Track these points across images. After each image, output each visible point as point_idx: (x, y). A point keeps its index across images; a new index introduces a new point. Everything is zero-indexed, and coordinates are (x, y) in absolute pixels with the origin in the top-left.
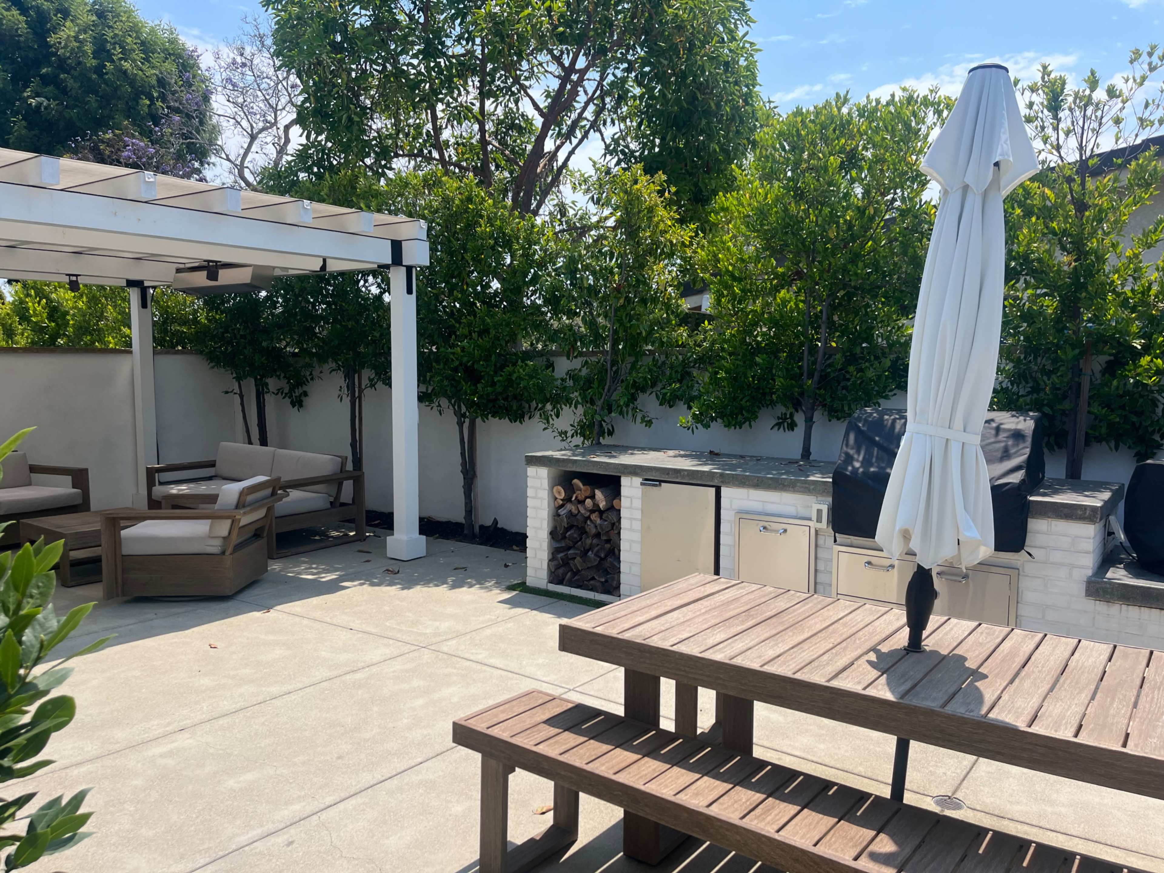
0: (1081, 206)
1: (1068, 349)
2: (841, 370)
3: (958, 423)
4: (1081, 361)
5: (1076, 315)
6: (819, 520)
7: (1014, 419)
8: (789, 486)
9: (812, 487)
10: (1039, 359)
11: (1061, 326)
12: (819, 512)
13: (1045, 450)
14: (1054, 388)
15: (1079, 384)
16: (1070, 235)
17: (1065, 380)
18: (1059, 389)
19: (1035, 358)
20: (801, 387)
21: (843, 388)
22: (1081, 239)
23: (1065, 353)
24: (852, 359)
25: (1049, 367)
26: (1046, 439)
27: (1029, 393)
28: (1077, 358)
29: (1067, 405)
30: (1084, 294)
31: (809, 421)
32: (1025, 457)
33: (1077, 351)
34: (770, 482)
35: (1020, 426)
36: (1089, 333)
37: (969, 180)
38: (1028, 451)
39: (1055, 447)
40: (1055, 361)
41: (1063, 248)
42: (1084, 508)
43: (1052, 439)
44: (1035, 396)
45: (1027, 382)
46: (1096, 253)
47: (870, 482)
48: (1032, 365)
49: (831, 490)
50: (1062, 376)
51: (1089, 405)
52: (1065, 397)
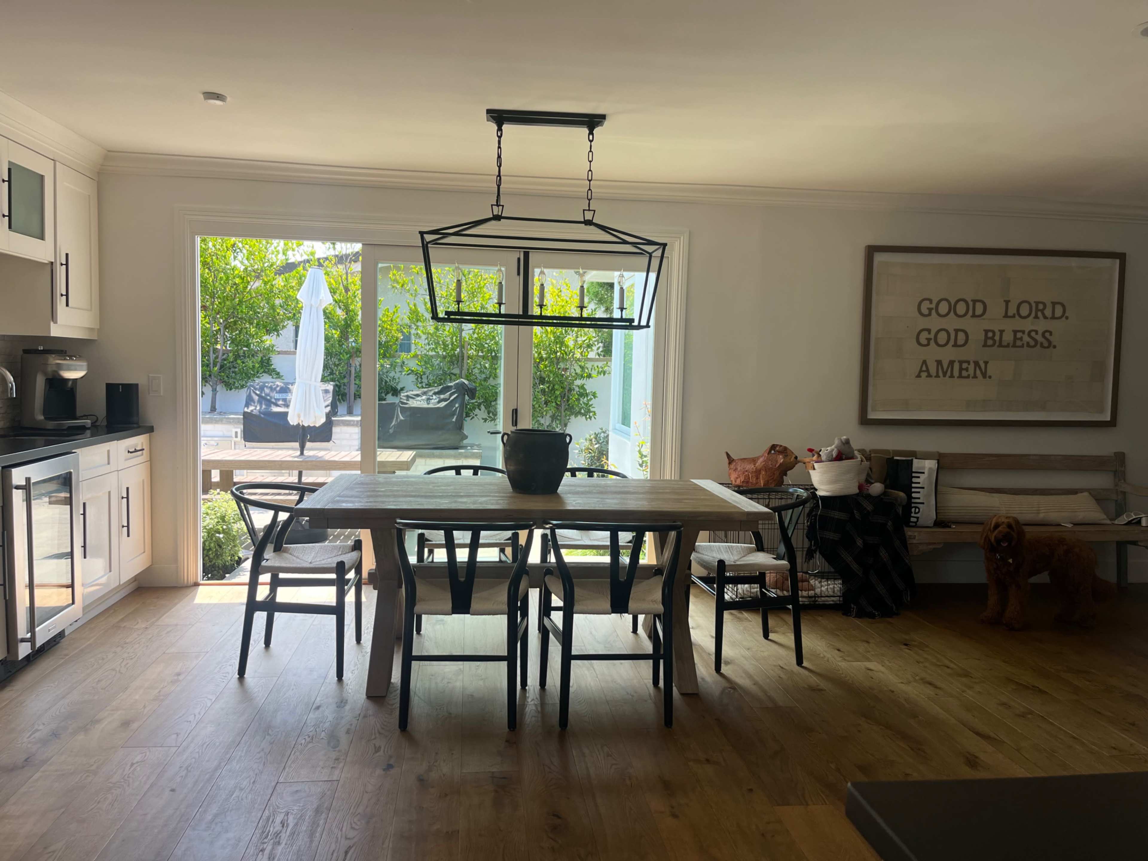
0: (347, 290)
1: (345, 354)
2: (232, 362)
3: (313, 379)
4: (351, 360)
5: (347, 339)
6: (236, 437)
7: (324, 386)
8: (219, 421)
9: (231, 421)
10: (333, 359)
11: (341, 343)
12: (236, 433)
13: (338, 403)
14: (340, 373)
15: (350, 371)
16: (343, 302)
17: (344, 369)
18: (342, 373)
19: (331, 358)
20: (210, 371)
21: (233, 372)
22: (348, 305)
23: (343, 356)
24: (237, 357)
25: (337, 363)
26: (337, 397)
27: (329, 375)
28: (349, 359)
29: (346, 381)
30: (350, 330)
31: (214, 391)
32: (330, 401)
33: (349, 355)
34: (208, 420)
35: (327, 388)
36: (353, 348)
37: (313, 302)
38: (331, 399)
39: (342, 401)
40: (340, 360)
41: (340, 308)
42: (353, 421)
43: (340, 397)
44: (331, 376)
45: (328, 370)
46: (354, 311)
47: (262, 416)
48: (330, 361)
49: (242, 421)
50: (343, 367)
51: (355, 380)
52: (345, 377)
